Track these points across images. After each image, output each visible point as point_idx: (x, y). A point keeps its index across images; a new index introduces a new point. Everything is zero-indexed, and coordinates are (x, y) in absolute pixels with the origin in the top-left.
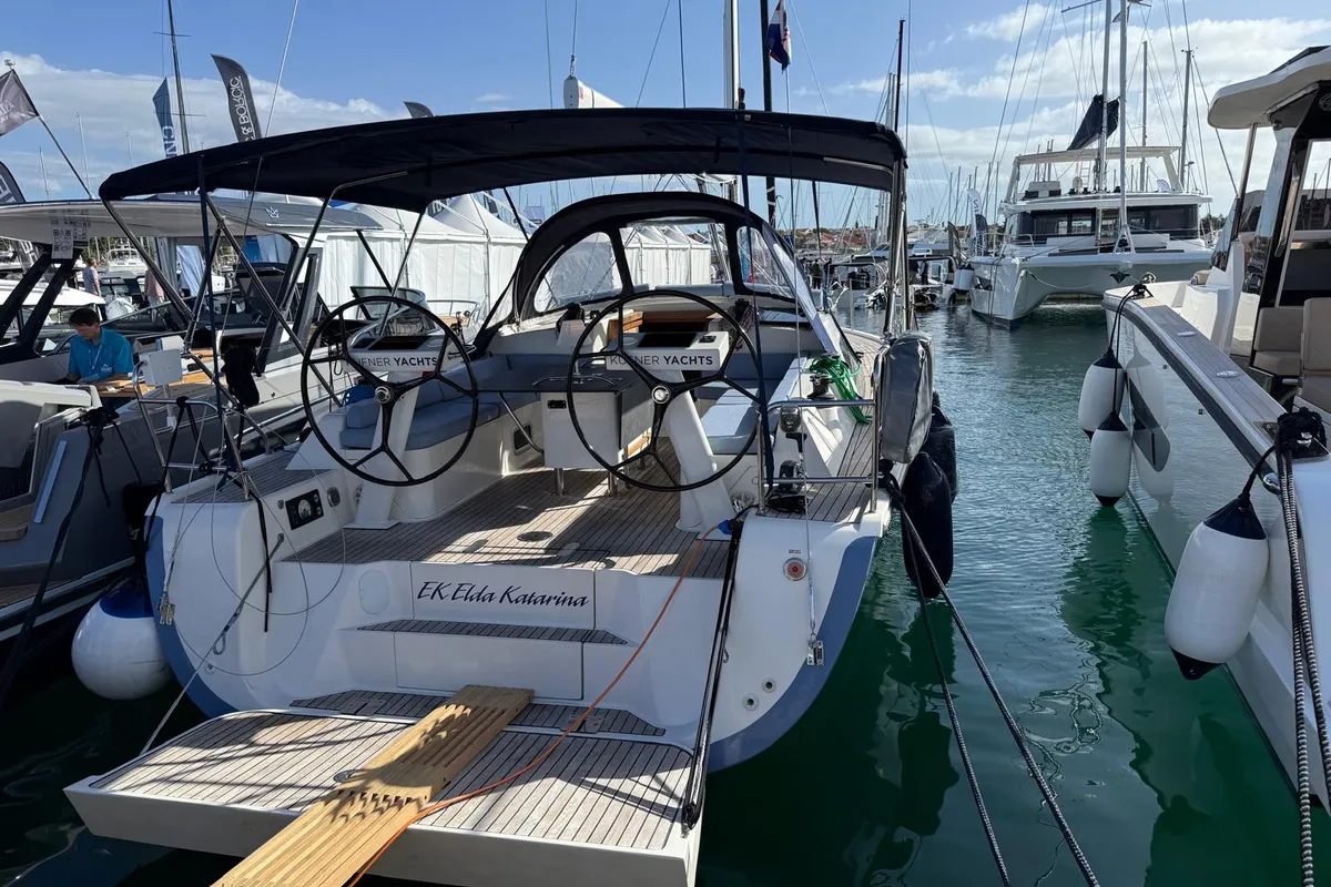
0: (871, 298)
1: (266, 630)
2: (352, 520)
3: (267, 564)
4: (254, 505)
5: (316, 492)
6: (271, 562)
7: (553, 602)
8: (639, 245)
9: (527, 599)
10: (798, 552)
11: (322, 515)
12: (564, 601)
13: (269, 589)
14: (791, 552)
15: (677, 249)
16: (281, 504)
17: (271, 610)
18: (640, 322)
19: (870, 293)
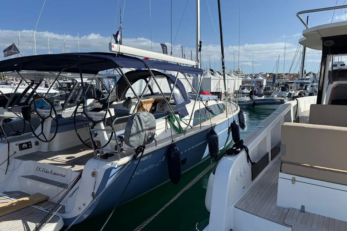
0: (287, 93)
1: (6, 174)
2: (40, 150)
3: (8, 159)
4: (8, 144)
5: (30, 142)
6: (10, 158)
7: (59, 175)
8: (219, 78)
9: (55, 174)
10: (95, 169)
11: (31, 147)
12: (61, 175)
13: (8, 164)
14: (94, 169)
15: (231, 79)
16: (17, 145)
17: (8, 170)
18: (154, 102)
19: (287, 92)
